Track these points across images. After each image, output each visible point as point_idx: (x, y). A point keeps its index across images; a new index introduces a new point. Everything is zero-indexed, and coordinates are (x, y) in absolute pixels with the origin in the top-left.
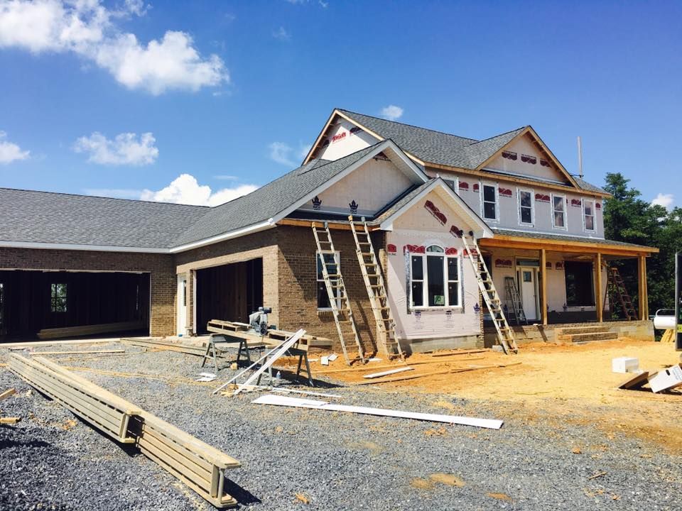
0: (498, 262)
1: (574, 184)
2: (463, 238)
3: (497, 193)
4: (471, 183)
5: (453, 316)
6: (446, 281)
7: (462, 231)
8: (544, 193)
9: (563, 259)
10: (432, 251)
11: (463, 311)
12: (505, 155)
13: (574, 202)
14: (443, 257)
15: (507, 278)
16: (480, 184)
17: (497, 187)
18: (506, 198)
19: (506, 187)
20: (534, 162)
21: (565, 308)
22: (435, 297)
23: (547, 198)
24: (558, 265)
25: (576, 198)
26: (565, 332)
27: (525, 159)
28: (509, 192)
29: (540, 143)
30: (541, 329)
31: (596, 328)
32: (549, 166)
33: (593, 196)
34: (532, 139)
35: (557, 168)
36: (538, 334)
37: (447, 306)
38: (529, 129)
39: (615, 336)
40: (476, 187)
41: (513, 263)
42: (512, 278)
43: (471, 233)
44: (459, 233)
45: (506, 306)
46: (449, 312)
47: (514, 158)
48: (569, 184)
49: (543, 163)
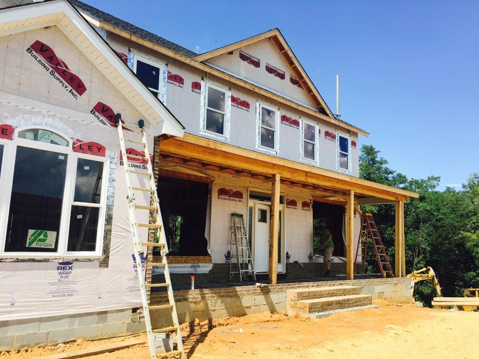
0: (223, 192)
1: (328, 112)
2: (120, 127)
3: (228, 102)
4: (189, 78)
5: (77, 271)
6: (68, 201)
7: (119, 116)
8: (294, 117)
9: (311, 198)
10: (36, 138)
11: (105, 263)
12: (243, 57)
13: (327, 134)
14: (66, 156)
15: (233, 215)
16: (203, 83)
17: (228, 94)
18: (241, 111)
19: (243, 97)
20: (282, 77)
21: (310, 258)
22: (31, 232)
23: (296, 123)
24: (305, 204)
25: (331, 131)
26: (301, 296)
27: (270, 70)
28: (246, 105)
29: (291, 55)
30: (266, 292)
31: (345, 290)
32: (300, 86)
33: (349, 131)
34: (281, 48)
35: (309, 91)
36: (261, 299)
37: (63, 251)
38: (277, 33)
39: (368, 301)
40: (196, 86)
41: (245, 195)
42: (241, 216)
43: (141, 124)
44: (114, 119)
45: (229, 253)
46: (65, 265)
47: (257, 64)
48: (322, 111)
49: (293, 81)
